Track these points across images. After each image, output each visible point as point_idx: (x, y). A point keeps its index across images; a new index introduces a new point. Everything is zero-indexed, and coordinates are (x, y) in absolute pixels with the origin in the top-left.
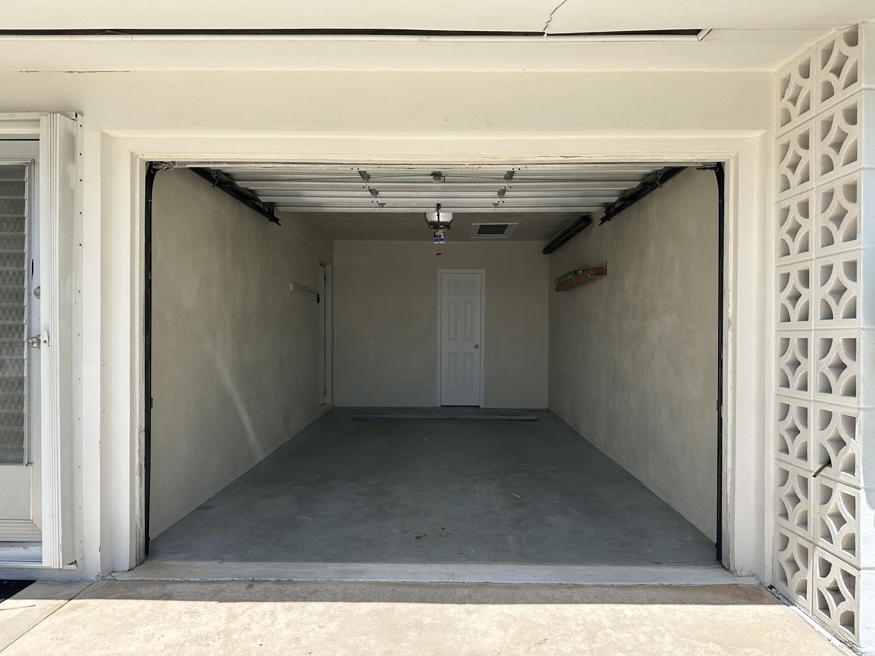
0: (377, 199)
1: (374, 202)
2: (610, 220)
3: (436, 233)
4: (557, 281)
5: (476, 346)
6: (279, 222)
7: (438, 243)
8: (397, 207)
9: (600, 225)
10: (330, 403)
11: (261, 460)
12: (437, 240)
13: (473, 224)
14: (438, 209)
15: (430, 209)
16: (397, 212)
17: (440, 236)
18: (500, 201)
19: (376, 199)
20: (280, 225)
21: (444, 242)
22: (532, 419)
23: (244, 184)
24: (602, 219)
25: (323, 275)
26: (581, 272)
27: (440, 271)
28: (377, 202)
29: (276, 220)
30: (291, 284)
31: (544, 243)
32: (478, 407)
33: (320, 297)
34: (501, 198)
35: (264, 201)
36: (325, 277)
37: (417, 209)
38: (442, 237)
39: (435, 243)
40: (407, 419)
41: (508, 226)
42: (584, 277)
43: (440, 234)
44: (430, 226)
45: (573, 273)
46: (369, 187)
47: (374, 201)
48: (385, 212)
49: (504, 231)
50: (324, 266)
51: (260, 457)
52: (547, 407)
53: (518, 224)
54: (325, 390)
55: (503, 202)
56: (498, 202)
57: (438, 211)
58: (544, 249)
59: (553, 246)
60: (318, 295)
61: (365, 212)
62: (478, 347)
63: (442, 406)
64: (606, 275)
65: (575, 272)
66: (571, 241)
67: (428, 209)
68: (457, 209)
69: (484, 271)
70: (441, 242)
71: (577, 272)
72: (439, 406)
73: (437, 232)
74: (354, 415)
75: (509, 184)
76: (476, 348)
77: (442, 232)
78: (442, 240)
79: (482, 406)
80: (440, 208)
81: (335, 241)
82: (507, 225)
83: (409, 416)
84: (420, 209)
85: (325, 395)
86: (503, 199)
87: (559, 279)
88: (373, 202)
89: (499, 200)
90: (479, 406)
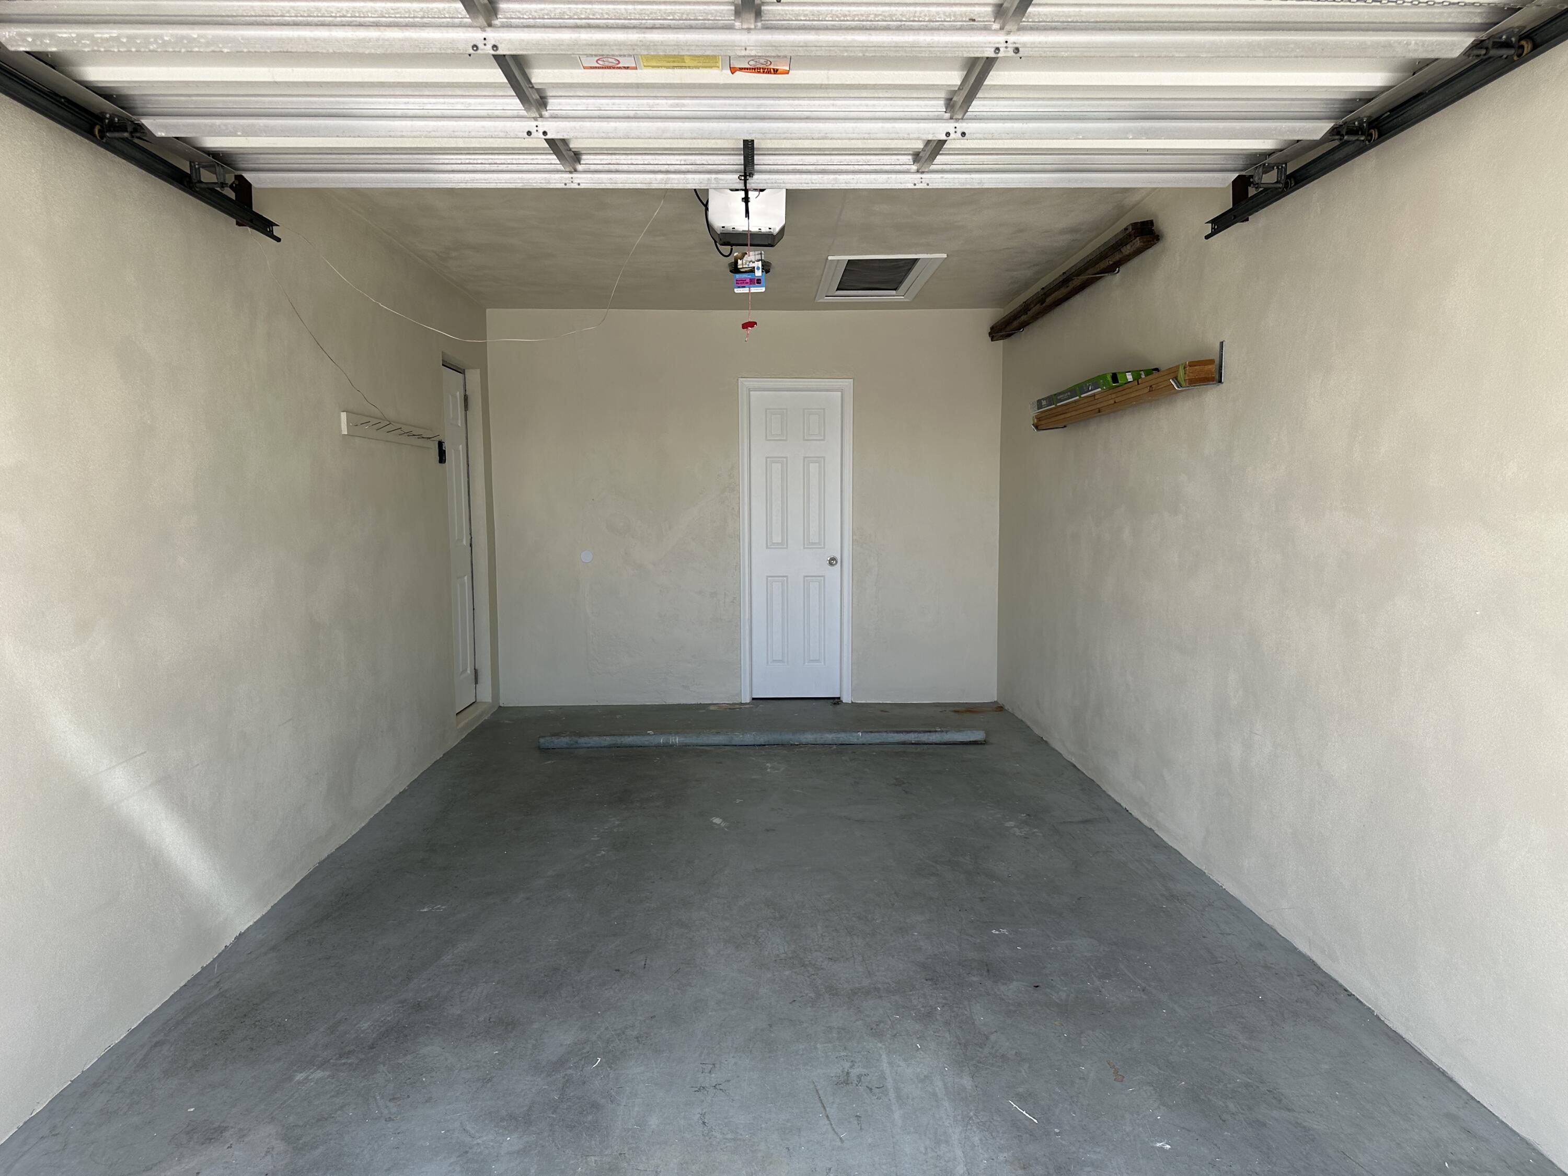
0: (544, 125)
1: (534, 134)
2: (1247, 220)
3: (740, 262)
4: (1044, 403)
5: (832, 561)
6: (276, 231)
7: (746, 290)
8: (617, 171)
9: (1207, 237)
10: (490, 700)
11: (243, 928)
12: (741, 283)
13: (830, 258)
14: (745, 176)
15: (720, 176)
16: (620, 186)
17: (752, 271)
18: (952, 131)
19: (539, 123)
20: (278, 240)
21: (763, 289)
22: (972, 739)
23: (23, 37)
24: (1213, 222)
25: (459, 395)
26: (1129, 377)
27: (745, 383)
28: (545, 133)
29: (265, 226)
30: (344, 416)
31: (988, 316)
32: (836, 701)
33: (447, 447)
34: (957, 120)
35: (163, 135)
36: (466, 399)
37: (682, 176)
38: (758, 273)
39: (737, 291)
40: (672, 746)
41: (919, 263)
42: (1147, 390)
43: (752, 265)
44: (721, 248)
45: (1109, 378)
46: (495, 47)
47: (533, 130)
48: (582, 186)
49: (901, 282)
50: (461, 371)
51: (244, 923)
52: (996, 700)
53: (945, 256)
54: (476, 671)
55: (963, 134)
56: (948, 134)
57: (745, 181)
58: (992, 328)
59: (1024, 318)
60: (440, 444)
61: (519, 186)
62: (837, 562)
63: (754, 699)
64: (1220, 381)
65: (1115, 378)
66: (1078, 299)
67: (714, 176)
68: (804, 176)
69: (848, 384)
70: (753, 290)
71: (1119, 376)
72: (747, 699)
73: (741, 259)
74: (542, 740)
75: (1012, 38)
76: (831, 564)
77: (759, 257)
78: (759, 281)
79: (846, 699)
80: (751, 175)
81: (488, 310)
82: (916, 260)
83: (676, 740)
84: (689, 176)
85: (476, 682)
86: (962, 126)
87: (1051, 399)
88: (529, 133)
89: (950, 126)
90: (839, 698)
